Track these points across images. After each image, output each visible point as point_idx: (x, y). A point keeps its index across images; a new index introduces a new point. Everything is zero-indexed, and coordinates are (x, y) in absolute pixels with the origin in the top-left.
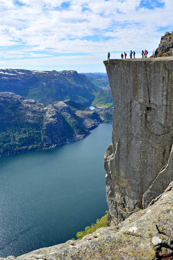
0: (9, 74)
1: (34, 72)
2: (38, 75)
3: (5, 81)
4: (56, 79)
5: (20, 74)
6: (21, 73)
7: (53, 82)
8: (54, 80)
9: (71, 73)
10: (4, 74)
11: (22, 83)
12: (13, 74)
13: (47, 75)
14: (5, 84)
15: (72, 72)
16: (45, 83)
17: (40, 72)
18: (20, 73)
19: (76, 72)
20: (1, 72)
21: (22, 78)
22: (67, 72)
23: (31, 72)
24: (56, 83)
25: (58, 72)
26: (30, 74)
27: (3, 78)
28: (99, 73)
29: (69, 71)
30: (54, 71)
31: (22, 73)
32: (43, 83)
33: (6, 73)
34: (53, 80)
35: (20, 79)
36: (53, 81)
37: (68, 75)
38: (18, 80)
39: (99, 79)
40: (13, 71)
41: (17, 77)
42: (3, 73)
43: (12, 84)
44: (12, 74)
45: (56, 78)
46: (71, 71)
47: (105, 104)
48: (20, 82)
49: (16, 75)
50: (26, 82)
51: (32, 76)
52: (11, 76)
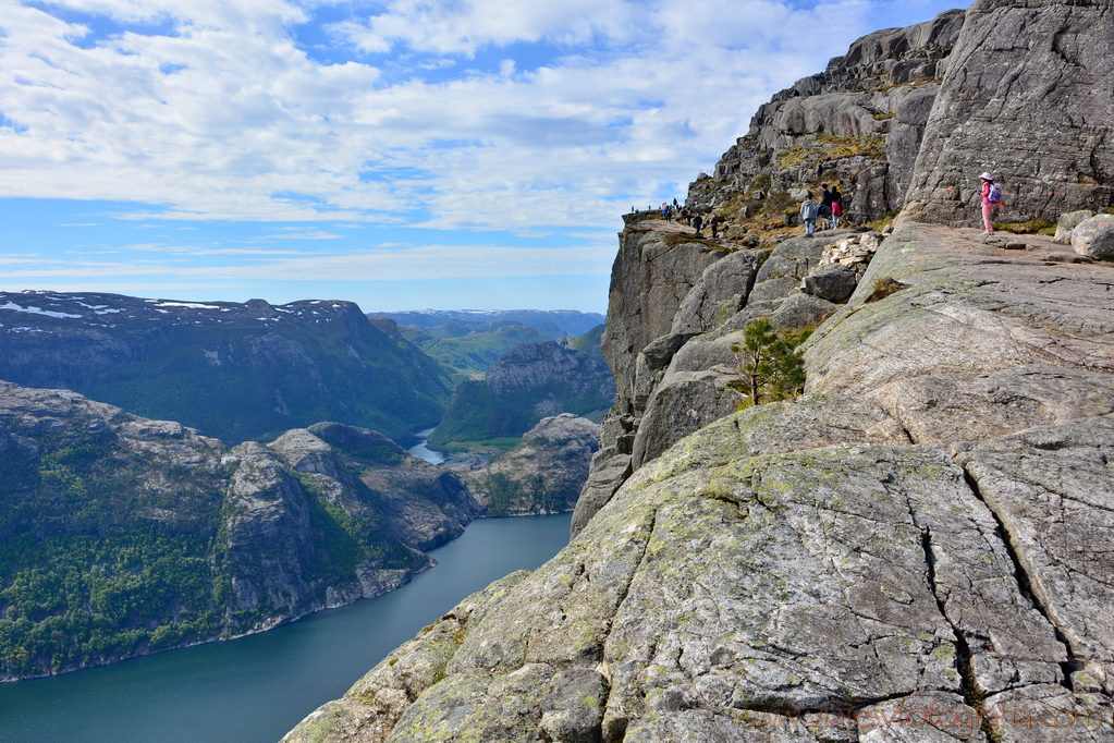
0: (48, 313)
1: (162, 305)
2: (183, 319)
3: (24, 343)
4: (265, 338)
5: (100, 313)
6: (102, 310)
7: (255, 350)
8: (258, 340)
9: (332, 310)
10: (25, 315)
11: (109, 352)
12: (66, 315)
13: (223, 320)
14: (24, 358)
15: (335, 306)
16: (214, 355)
17: (192, 306)
18: (100, 310)
19: (353, 307)
20: (10, 306)
21: (108, 330)
22: (316, 307)
23: (151, 305)
24: (267, 352)
25: (273, 307)
26: (147, 313)
27: (17, 330)
28: (452, 312)
29: (326, 305)
30: (257, 304)
31: (107, 311)
32: (209, 354)
33: (32, 310)
34: (252, 339)
35: (96, 335)
36: (251, 345)
37: (320, 319)
38: (91, 342)
39: (453, 339)
40: (66, 301)
41: (87, 327)
42: (19, 308)
43: (58, 356)
44: (62, 315)
45: (264, 331)
46: (332, 302)
47: (486, 442)
48: (98, 347)
49: (79, 316)
50: (126, 348)
51: (156, 323)
52: (56, 321)
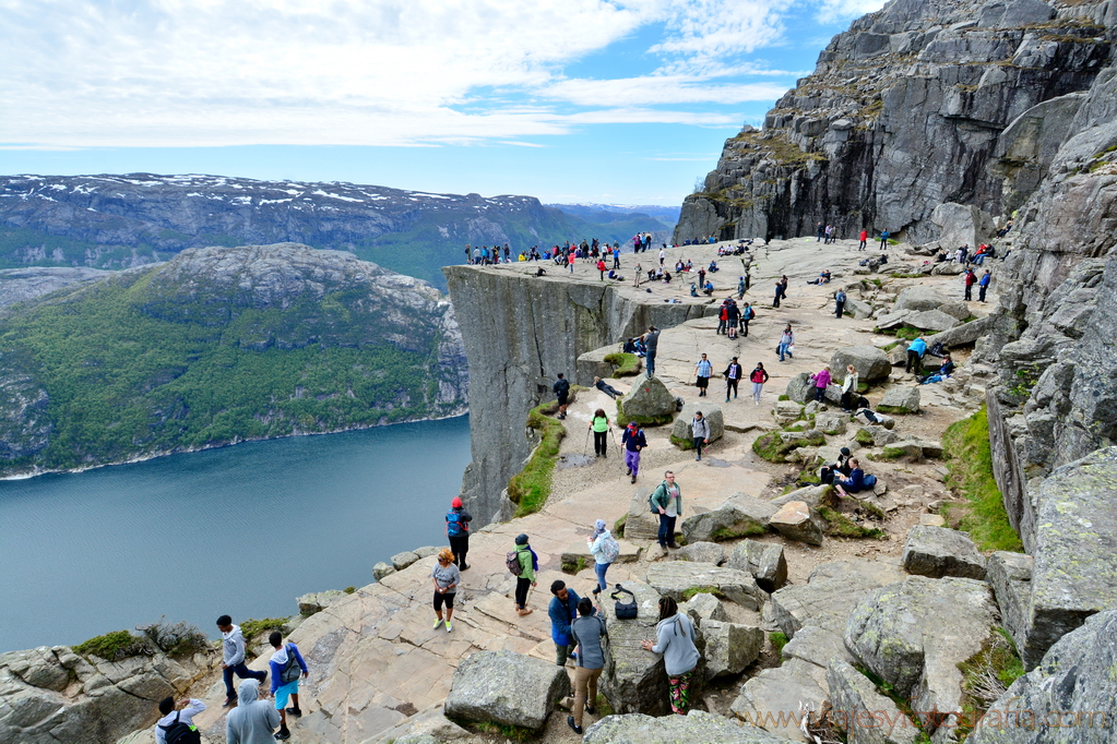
0: (342, 198)
1: (414, 195)
2: (427, 205)
3: (328, 218)
4: (477, 221)
5: (374, 199)
7: (471, 228)
8: (473, 221)
9: (522, 202)
10: (329, 199)
11: (380, 225)
12: (354, 200)
13: (452, 207)
14: (327, 227)
15: (524, 200)
16: (445, 230)
17: (433, 196)
18: (375, 197)
19: (536, 201)
20: (320, 192)
21: (379, 211)
22: (511, 200)
23: (408, 195)
25: (485, 199)
26: (404, 200)
27: (324, 208)
28: (605, 206)
29: (518, 198)
30: (474, 197)
31: (379, 198)
32: (441, 229)
33: (333, 195)
34: (469, 220)
35: (372, 214)
36: (468, 225)
37: (514, 208)
38: (369, 218)
39: (602, 224)
40: (354, 190)
41: (366, 208)
42: (325, 194)
43: (348, 227)
44: (351, 200)
45: (477, 216)
46: (522, 197)
48: (373, 222)
49: (362, 201)
50: (390, 223)
51: (409, 207)
52: (347, 204)
